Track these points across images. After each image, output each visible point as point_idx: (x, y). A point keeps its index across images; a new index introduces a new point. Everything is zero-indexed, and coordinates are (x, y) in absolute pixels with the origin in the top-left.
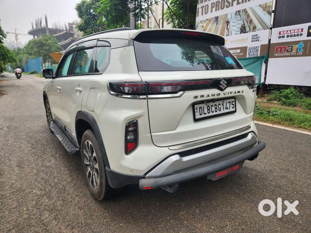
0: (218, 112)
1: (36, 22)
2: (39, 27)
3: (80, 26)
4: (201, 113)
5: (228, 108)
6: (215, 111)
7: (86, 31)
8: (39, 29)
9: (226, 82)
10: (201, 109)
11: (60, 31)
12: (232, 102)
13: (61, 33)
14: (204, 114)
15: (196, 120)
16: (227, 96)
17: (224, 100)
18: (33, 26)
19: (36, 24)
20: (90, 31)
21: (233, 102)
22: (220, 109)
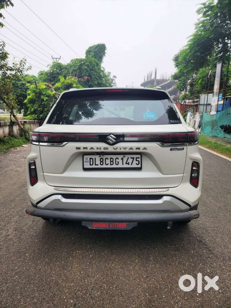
0: (114, 166)
1: (148, 75)
2: (149, 79)
3: (175, 76)
4: (91, 164)
5: (130, 164)
6: (109, 164)
7: (180, 79)
8: (149, 81)
9: (115, 137)
10: (91, 160)
11: (166, 81)
12: (136, 158)
13: (166, 83)
14: (95, 165)
15: (85, 169)
16: (118, 150)
17: (125, 155)
18: (145, 79)
19: (148, 77)
20: (183, 80)
21: (139, 158)
22: (117, 163)
